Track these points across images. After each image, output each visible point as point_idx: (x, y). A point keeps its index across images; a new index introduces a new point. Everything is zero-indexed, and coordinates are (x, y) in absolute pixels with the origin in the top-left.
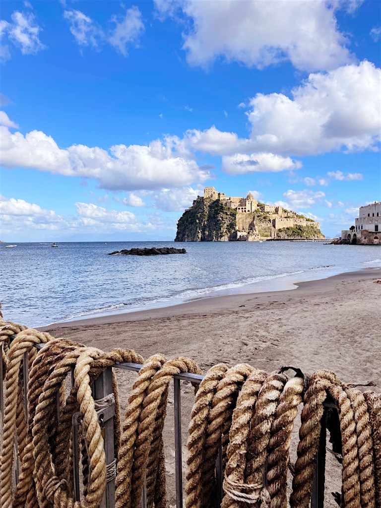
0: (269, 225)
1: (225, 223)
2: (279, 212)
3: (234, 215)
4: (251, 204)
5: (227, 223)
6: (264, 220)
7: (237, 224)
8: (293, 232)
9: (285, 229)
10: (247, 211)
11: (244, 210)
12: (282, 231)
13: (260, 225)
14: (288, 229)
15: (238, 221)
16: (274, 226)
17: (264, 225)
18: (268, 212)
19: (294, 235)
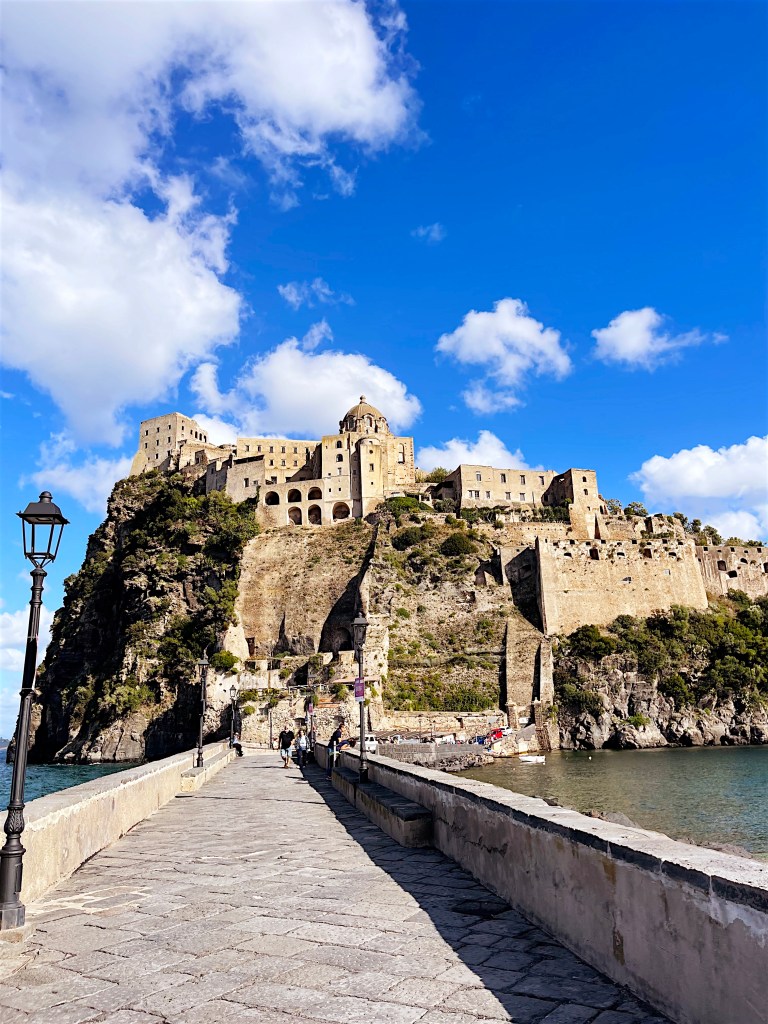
0: (485, 604)
1: (162, 609)
2: (575, 508)
3: (226, 550)
4: (356, 458)
5: (179, 605)
6: (443, 561)
7: (238, 610)
8: (718, 652)
9: (638, 629)
10: (327, 512)
11: (305, 505)
12: (606, 648)
13: (410, 604)
14: (660, 625)
15: (253, 585)
16: (530, 606)
17: (440, 604)
18: (489, 515)
19: (736, 683)
